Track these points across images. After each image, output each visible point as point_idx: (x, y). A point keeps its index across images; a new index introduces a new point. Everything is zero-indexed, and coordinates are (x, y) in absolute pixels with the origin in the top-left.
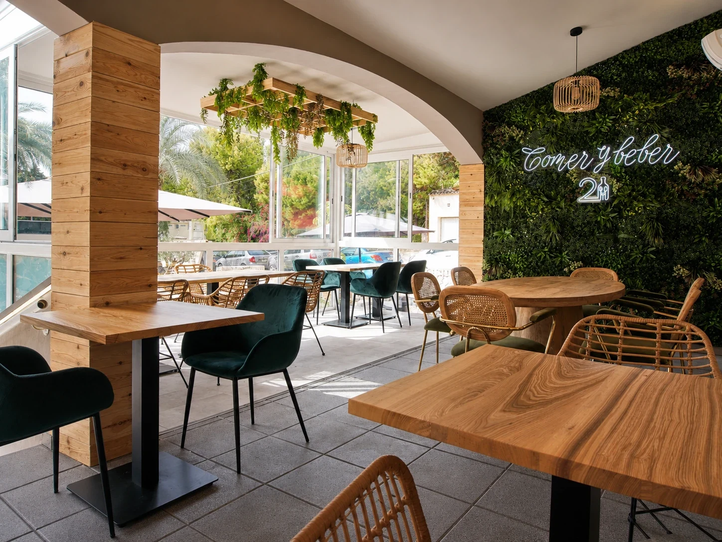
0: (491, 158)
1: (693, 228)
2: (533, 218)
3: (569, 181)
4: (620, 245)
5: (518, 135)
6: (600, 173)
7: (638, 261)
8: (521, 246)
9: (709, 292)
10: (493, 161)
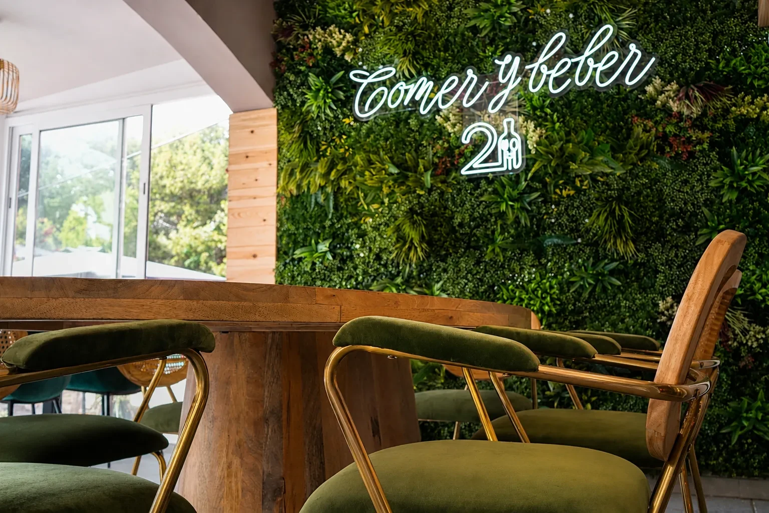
0: (289, 94)
1: (694, 214)
2: (372, 216)
3: (441, 132)
4: (549, 261)
5: (339, 44)
6: (502, 112)
7: (586, 295)
8: (350, 277)
9: (736, 354)
10: (294, 101)
